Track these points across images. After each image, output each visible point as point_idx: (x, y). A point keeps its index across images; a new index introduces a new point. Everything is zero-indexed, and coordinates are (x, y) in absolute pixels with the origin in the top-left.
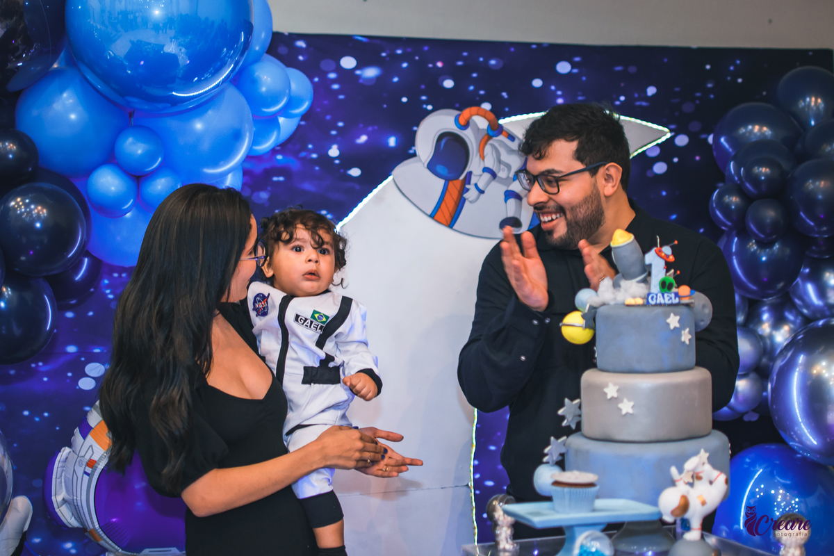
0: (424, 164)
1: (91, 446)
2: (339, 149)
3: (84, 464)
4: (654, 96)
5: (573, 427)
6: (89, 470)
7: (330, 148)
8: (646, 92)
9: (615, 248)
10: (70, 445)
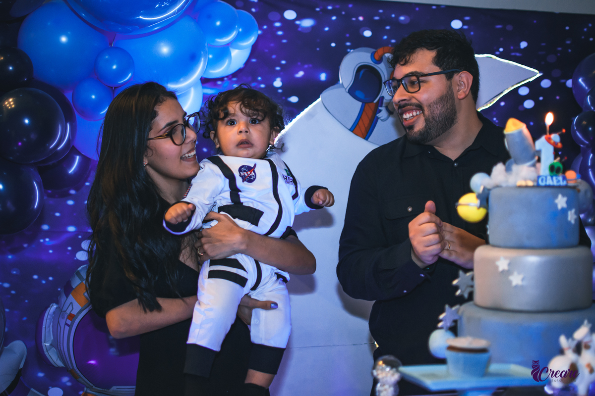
0: (346, 89)
1: (71, 303)
2: (282, 81)
3: (66, 317)
4: (525, 48)
5: (466, 296)
6: (69, 322)
7: (274, 80)
8: (520, 46)
9: (508, 135)
10: (57, 303)
